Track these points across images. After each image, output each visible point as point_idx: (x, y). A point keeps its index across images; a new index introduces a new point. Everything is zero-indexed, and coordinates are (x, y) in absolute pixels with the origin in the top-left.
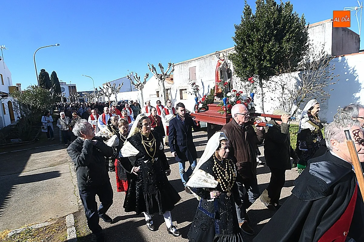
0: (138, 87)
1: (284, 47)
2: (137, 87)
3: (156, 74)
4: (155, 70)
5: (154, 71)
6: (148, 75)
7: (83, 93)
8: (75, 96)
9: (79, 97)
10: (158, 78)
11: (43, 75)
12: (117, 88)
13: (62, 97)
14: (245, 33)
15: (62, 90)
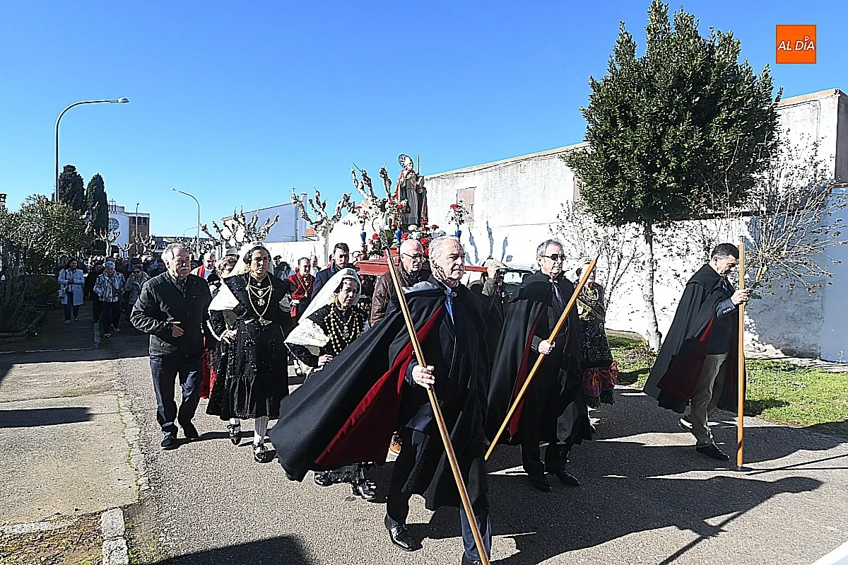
0: (319, 228)
1: (715, 141)
2: (316, 226)
3: (370, 194)
4: (370, 185)
5: (366, 187)
6: (347, 199)
7: (164, 240)
8: (146, 243)
9: (152, 248)
10: (373, 206)
11: (69, 180)
12: (261, 227)
13: (109, 241)
14: (617, 97)
15: (111, 226)
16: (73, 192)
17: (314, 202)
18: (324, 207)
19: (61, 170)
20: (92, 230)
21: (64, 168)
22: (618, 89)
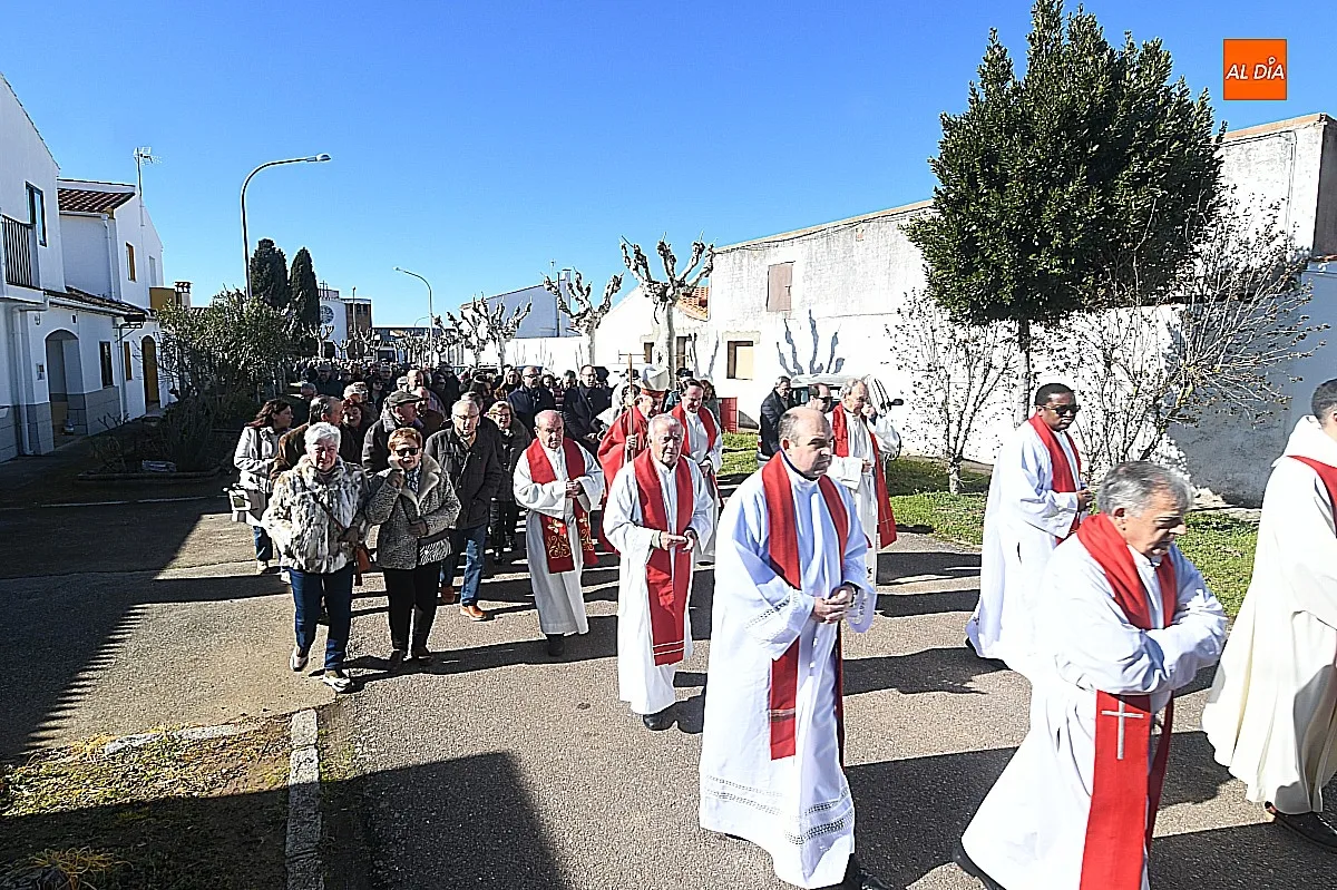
0: (582, 322)
1: (1119, 207)
2: (578, 321)
3: (646, 278)
4: (645, 265)
5: (640, 267)
6: (618, 282)
7: (392, 333)
8: (367, 339)
9: (377, 345)
10: (651, 295)
11: (266, 263)
12: (509, 320)
13: (321, 339)
14: (978, 145)
15: (323, 316)
16: (272, 274)
17: (575, 288)
18: (588, 294)
19: (253, 248)
20: (299, 325)
21: (260, 242)
22: (979, 133)
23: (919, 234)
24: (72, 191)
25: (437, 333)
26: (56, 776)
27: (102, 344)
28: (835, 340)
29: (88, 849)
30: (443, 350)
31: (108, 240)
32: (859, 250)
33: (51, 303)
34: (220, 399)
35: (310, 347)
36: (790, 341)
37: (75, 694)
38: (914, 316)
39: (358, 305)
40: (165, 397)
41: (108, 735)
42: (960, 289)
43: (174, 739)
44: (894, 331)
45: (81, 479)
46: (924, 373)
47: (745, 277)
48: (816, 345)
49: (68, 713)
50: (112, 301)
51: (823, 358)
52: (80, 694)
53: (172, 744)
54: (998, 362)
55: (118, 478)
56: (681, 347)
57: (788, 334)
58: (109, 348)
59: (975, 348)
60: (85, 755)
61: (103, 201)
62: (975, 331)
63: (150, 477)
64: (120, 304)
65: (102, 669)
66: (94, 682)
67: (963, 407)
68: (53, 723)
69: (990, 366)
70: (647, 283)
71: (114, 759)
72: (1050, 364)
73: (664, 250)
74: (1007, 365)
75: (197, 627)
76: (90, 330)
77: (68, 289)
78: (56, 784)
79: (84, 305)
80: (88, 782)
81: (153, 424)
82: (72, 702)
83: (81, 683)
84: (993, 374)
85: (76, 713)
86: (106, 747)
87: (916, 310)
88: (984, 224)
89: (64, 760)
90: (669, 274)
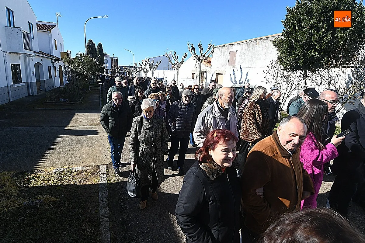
2: (174, 66)
4: (194, 50)
6: (186, 55)
7: (123, 67)
8: (117, 69)
9: (119, 70)
10: (195, 59)
11: (90, 46)
12: (155, 65)
13: (105, 68)
14: (297, 17)
15: (105, 62)
16: (92, 49)
17: (174, 56)
18: (177, 58)
19: (87, 42)
20: (99, 64)
21: (89, 40)
22: (298, 13)
23: (277, 44)
24: (40, 24)
25: (135, 68)
26: (41, 177)
27: (49, 67)
28: (247, 74)
29: (50, 196)
30: (137, 73)
31: (50, 38)
32: (257, 47)
33: (36, 55)
34: (79, 83)
35: (102, 70)
36: (234, 74)
37: (45, 157)
38: (272, 68)
39: (114, 59)
40: (65, 82)
41: (54, 168)
42: (287, 60)
43: (70, 170)
44: (266, 72)
45: (44, 102)
46: (274, 85)
47: (223, 55)
48: (241, 75)
49: (44, 161)
50: (52, 56)
51: (243, 79)
52: (47, 157)
53: (70, 171)
54: (296, 83)
55: (54, 103)
56: (203, 74)
57: (234, 72)
58: (50, 68)
59: (289, 78)
60: (48, 172)
61: (48, 27)
62: (290, 73)
63: (62, 103)
64: (53, 56)
65: (52, 151)
66: (50, 154)
67: (284, 95)
68: (40, 164)
69: (293, 83)
70: (195, 56)
71: (55, 174)
72: (312, 84)
73: (200, 46)
74: (298, 83)
75: (75, 142)
76: (46, 63)
77: (40, 51)
78: (41, 179)
79: (44, 56)
80: (49, 179)
81: (62, 89)
82: (45, 159)
83: (47, 154)
84: (294, 86)
85: (45, 161)
86: (53, 171)
87: (273, 66)
88: (296, 41)
89: (43, 173)
90: (201, 53)
